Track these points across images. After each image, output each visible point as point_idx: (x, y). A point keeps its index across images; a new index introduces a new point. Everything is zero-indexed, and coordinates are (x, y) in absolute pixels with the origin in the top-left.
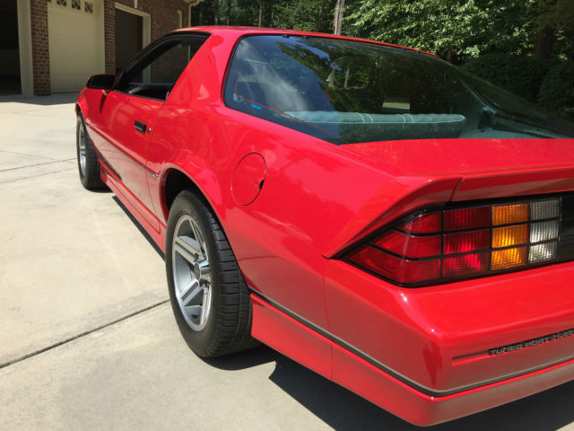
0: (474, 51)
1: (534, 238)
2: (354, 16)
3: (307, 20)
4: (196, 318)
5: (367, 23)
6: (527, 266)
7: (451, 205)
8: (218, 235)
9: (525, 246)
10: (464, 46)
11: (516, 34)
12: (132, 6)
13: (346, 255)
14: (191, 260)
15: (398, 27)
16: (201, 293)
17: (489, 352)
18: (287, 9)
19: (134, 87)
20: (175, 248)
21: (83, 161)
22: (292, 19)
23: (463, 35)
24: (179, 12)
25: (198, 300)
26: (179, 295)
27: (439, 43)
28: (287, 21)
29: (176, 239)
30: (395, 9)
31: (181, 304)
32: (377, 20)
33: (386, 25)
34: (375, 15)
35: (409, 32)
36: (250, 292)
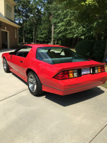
0: (83, 37)
1: (74, 74)
2: (56, 30)
3: (45, 29)
4: (33, 90)
5: (59, 31)
6: (74, 77)
7: (64, 71)
8: (37, 77)
9: (73, 75)
10: (81, 36)
11: (92, 33)
12: (5, 30)
13: (54, 77)
14: (32, 82)
15: (66, 32)
16: (34, 87)
17: (69, 86)
18: (40, 27)
19: (17, 54)
20: (29, 80)
21: (5, 67)
22: (42, 29)
23: (80, 34)
24: (16, 30)
25: (33, 88)
26: (30, 87)
27: (75, 36)
28: (41, 30)
29: (29, 79)
30: (65, 28)
31: (31, 89)
32: (61, 31)
33: (63, 31)
34: (61, 30)
35: (69, 33)
36: (42, 84)
